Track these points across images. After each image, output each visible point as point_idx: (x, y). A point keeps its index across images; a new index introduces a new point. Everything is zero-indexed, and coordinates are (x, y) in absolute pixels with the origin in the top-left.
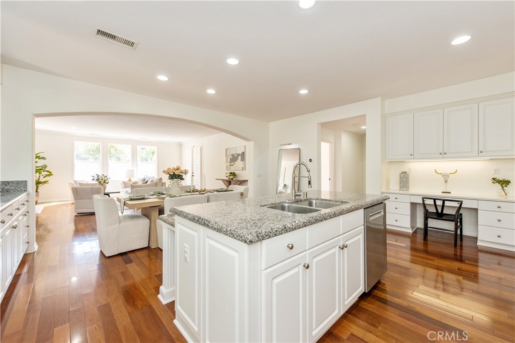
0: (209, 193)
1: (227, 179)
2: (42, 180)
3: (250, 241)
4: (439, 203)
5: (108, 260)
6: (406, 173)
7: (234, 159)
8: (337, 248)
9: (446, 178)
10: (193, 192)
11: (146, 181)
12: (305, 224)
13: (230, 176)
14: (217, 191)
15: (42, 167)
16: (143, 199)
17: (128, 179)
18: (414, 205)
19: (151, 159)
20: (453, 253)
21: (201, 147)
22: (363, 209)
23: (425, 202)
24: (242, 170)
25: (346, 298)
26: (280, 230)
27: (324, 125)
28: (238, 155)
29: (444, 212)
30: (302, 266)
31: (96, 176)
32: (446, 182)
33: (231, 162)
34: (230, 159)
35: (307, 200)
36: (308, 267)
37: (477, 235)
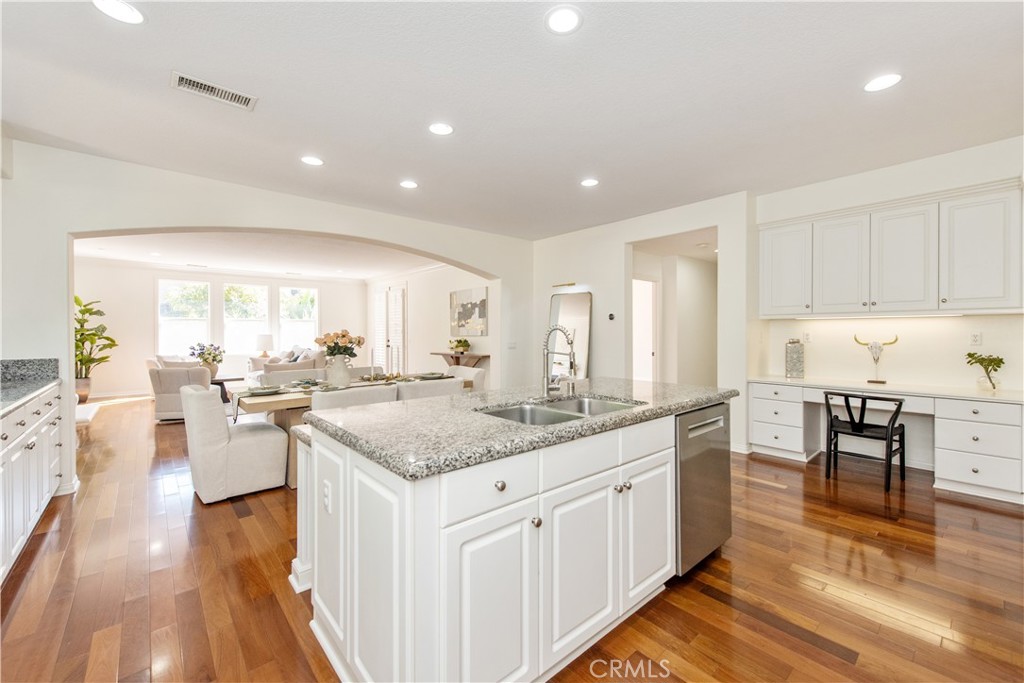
0: (403, 383)
1: (453, 352)
2: (96, 355)
3: (411, 476)
4: (855, 403)
5: (207, 511)
6: (798, 342)
7: (465, 313)
8: (611, 490)
9: (876, 353)
10: (376, 379)
11: (296, 356)
12: (535, 444)
13: (457, 347)
14: (424, 378)
15: (97, 329)
16: (276, 393)
17: (261, 353)
18: (809, 407)
19: (310, 313)
20: (883, 504)
21: (403, 290)
22: (673, 417)
23: (831, 402)
24: (482, 335)
25: (631, 586)
26: (477, 455)
27: (638, 246)
28: (474, 305)
29: (865, 422)
30: (527, 524)
31: (197, 348)
32: (876, 360)
33: (459, 319)
34: (459, 313)
35: (574, 397)
36: (539, 525)
37: (934, 468)
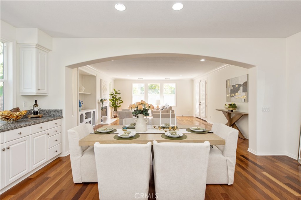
1: (227, 110)
2: (118, 105)
7: (234, 90)
13: (229, 107)
15: (119, 98)
17: (157, 106)
24: (244, 102)
28: (240, 86)
33: (231, 93)
34: (231, 90)
